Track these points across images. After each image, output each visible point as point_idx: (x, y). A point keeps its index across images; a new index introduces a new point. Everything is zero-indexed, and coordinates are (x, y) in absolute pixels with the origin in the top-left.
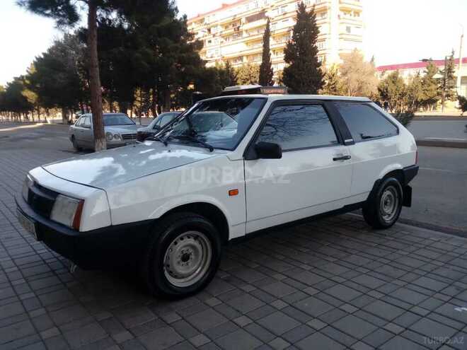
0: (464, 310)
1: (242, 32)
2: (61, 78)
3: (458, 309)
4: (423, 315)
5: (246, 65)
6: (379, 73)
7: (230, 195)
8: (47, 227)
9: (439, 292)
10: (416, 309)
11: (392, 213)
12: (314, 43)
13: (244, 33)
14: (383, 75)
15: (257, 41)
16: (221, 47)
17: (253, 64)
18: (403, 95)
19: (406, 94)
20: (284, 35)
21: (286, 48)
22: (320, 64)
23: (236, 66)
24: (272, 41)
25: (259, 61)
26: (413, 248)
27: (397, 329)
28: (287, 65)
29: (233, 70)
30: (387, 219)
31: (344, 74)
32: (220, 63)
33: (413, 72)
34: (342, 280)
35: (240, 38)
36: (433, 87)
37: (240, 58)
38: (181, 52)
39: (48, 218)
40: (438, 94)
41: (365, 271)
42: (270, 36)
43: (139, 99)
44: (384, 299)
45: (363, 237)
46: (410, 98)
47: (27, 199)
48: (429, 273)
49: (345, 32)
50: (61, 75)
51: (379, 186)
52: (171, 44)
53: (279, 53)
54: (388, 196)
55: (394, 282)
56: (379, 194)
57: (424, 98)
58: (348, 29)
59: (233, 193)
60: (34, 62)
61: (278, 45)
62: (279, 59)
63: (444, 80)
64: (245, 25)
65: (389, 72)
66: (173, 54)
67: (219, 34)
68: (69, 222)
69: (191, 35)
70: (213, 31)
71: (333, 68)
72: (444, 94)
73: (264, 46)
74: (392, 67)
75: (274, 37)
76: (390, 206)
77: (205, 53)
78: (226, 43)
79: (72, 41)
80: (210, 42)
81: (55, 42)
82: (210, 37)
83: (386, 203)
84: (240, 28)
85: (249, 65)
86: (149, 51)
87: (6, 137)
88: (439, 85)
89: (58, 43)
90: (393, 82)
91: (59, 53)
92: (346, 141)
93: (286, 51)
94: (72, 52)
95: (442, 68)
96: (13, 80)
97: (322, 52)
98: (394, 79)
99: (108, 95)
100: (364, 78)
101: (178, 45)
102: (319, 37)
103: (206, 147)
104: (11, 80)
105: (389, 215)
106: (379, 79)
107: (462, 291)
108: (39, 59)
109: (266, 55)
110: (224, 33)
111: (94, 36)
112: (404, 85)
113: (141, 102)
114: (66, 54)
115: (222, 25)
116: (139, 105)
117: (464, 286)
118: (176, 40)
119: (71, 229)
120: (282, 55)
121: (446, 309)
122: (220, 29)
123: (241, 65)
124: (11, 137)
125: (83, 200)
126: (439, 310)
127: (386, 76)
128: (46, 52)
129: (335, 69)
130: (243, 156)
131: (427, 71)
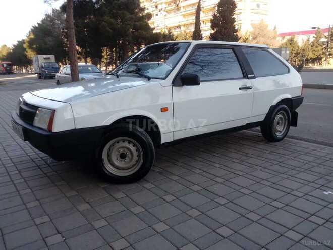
0: (329, 194)
1: (180, 7)
2: (50, 41)
3: (325, 193)
4: (300, 196)
5: (183, 32)
6: (280, 38)
7: (162, 111)
8: (30, 130)
9: (313, 182)
10: (295, 193)
11: (283, 130)
12: (233, 15)
13: (182, 8)
14: (283, 39)
15: (191, 14)
16: (165, 19)
17: (188, 31)
18: (297, 54)
19: (299, 53)
20: (211, 10)
21: (213, 19)
22: (236, 31)
23: (175, 33)
24: (202, 14)
25: (192, 29)
26: (296, 154)
27: (279, 205)
28: (213, 32)
29: (173, 35)
30: (279, 135)
31: (254, 39)
32: (164, 30)
33: (305, 37)
34: (242, 173)
35: (179, 12)
36: (320, 48)
37: (179, 27)
38: (135, 21)
39: (31, 125)
40: (323, 53)
41: (260, 168)
42: (201, 10)
43: (106, 57)
44: (273, 186)
45: (261, 147)
46: (303, 56)
47: (18, 114)
48: (306, 170)
49: (256, 8)
50: (50, 39)
51: (273, 110)
52: (128, 15)
53: (207, 24)
54: (280, 118)
55: (280, 175)
56: (273, 116)
57: (313, 56)
58: (258, 6)
59: (164, 110)
60: (32, 29)
61: (206, 17)
62: (207, 28)
63: (328, 42)
64: (182, 3)
65: (288, 38)
66: (129, 23)
67: (163, 10)
68: (45, 126)
69: (143, 9)
70: (159, 7)
71: (246, 34)
72: (328, 53)
73: (196, 17)
74: (290, 34)
75: (204, 12)
76: (281, 125)
77: (153, 23)
78: (168, 16)
79: (58, 13)
80: (157, 15)
81: (46, 15)
82: (157, 12)
83: (278, 123)
84: (179, 5)
85: (185, 32)
86: (112, 20)
87: (12, 83)
88: (324, 47)
89: (48, 16)
90: (290, 44)
91: (49, 23)
92: (249, 76)
93: (212, 21)
94: (57, 22)
95: (326, 34)
96: (17, 43)
97: (239, 22)
98: (291, 42)
99: (83, 53)
100: (269, 42)
101: (133, 16)
102: (237, 11)
103: (146, 78)
104: (16, 43)
105: (281, 132)
106: (280, 42)
107: (330, 182)
108: (35, 28)
109: (198, 24)
110: (167, 8)
111: (71, 6)
112: (298, 47)
113: (107, 59)
114: (54, 24)
115: (166, 3)
116: (105, 60)
117: (331, 179)
118: (132, 12)
119: (46, 131)
120: (210, 24)
121: (317, 193)
122: (164, 5)
123: (179, 33)
124: (16, 83)
125: (55, 110)
126: (312, 194)
127: (285, 41)
128: (40, 22)
129: (248, 35)
130: (172, 83)
131: (316, 36)
